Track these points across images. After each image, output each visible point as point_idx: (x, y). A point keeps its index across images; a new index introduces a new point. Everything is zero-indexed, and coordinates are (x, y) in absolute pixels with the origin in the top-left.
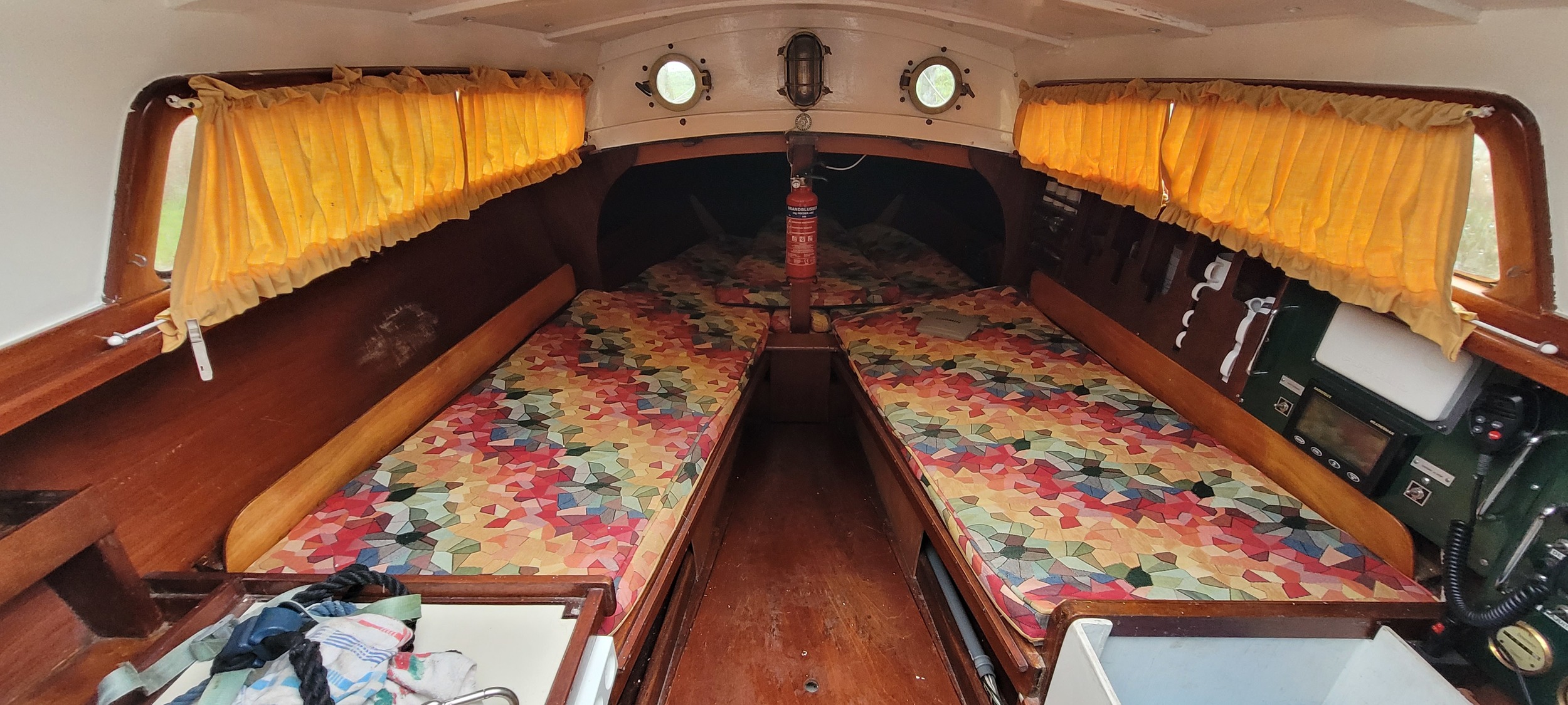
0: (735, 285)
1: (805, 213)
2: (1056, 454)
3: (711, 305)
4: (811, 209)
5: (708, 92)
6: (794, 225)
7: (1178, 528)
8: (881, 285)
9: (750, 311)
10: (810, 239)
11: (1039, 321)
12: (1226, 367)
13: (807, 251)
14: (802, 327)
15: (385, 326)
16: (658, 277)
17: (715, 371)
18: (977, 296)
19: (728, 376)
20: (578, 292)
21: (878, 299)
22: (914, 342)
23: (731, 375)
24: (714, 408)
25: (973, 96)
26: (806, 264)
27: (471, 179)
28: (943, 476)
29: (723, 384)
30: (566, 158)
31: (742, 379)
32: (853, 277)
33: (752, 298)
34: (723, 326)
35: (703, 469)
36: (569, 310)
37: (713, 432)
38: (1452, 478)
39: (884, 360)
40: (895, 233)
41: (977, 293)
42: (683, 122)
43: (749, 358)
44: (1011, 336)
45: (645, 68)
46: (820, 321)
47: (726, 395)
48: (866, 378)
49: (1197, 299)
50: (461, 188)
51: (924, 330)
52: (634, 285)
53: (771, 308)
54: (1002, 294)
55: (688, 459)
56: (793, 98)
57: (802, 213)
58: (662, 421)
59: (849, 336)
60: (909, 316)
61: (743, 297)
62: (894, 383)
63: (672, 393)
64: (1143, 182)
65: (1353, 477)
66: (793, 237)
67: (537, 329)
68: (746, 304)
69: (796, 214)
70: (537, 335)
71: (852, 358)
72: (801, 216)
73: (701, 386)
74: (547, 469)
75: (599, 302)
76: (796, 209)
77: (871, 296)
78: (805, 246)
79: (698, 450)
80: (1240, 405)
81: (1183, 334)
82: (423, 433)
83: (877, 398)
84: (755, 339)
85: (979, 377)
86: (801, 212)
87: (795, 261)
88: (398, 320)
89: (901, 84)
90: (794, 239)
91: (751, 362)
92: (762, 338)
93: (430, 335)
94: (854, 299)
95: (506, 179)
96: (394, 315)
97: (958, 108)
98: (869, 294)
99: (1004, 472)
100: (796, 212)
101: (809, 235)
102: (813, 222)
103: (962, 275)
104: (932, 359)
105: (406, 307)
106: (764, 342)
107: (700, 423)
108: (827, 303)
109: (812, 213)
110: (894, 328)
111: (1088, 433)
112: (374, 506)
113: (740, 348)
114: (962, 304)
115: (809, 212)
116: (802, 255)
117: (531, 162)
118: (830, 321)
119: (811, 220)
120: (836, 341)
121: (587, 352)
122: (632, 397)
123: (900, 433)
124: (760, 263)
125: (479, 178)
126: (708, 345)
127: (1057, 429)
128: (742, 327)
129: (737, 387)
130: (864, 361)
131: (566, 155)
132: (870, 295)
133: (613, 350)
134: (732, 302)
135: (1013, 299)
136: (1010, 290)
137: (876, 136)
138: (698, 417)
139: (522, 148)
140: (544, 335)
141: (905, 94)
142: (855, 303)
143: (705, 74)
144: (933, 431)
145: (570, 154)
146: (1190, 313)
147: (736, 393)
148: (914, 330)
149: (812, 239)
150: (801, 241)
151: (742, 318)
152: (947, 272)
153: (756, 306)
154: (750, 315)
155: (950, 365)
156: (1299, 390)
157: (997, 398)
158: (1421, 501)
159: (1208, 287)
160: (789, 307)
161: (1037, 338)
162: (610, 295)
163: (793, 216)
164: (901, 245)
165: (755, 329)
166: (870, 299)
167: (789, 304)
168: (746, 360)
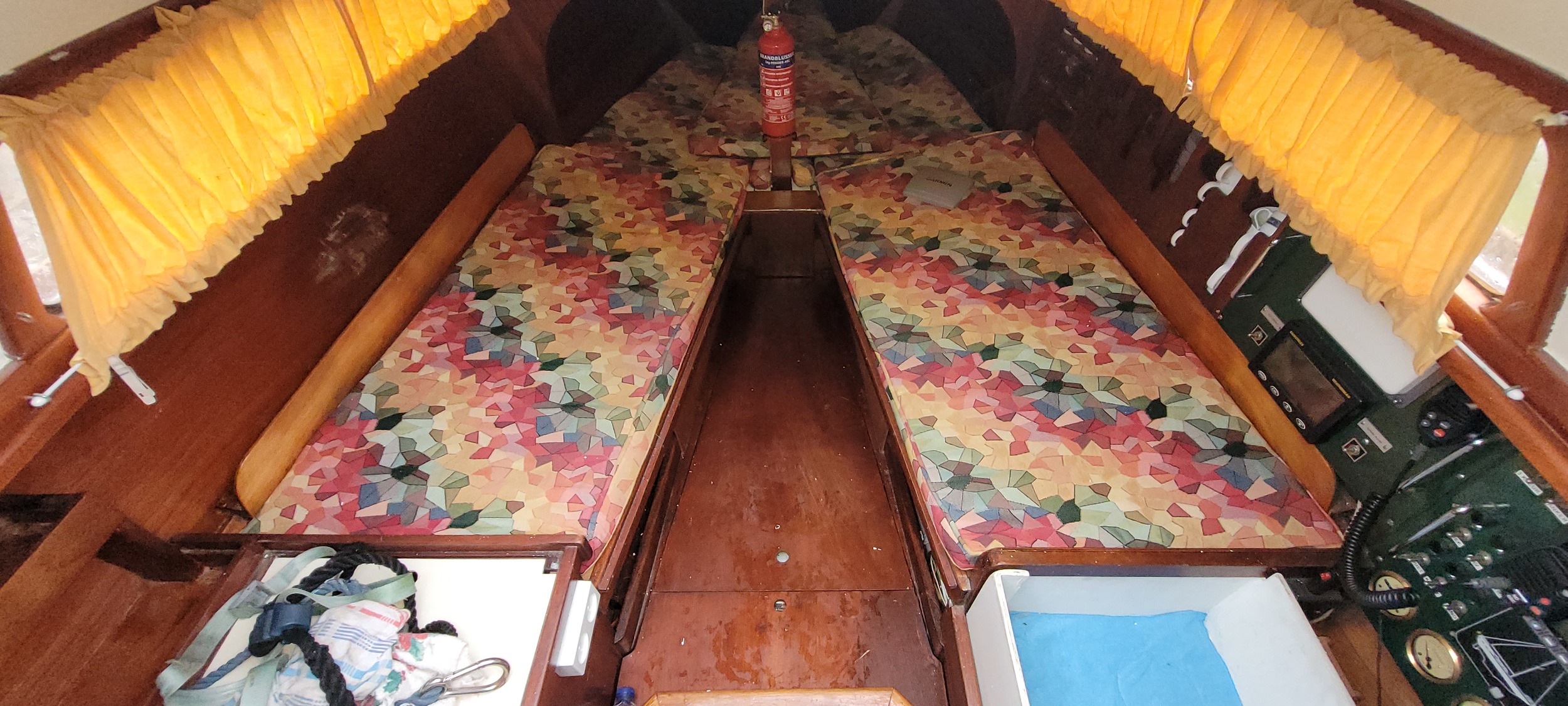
0: (711, 132)
1: (780, 63)
2: (1020, 364)
3: (685, 158)
4: (786, 57)
6: (767, 76)
7: (1119, 455)
8: (872, 128)
9: (726, 164)
10: (787, 92)
11: (1040, 181)
12: (1214, 281)
13: (784, 107)
14: (782, 183)
15: (331, 237)
16: (626, 116)
17: (688, 253)
18: (979, 143)
19: (701, 260)
20: (539, 147)
21: (867, 147)
22: (899, 210)
23: (705, 258)
24: (686, 303)
26: (783, 121)
27: (376, 77)
28: (907, 391)
29: (695, 271)
30: (490, 8)
31: (716, 263)
32: (842, 115)
33: (728, 148)
34: (697, 188)
35: (675, 378)
36: (531, 174)
37: (685, 334)
38: (1389, 446)
39: (865, 235)
40: (897, 40)
41: (977, 139)
43: (723, 232)
44: (1005, 201)
46: (803, 176)
47: (699, 285)
48: (844, 257)
49: (1203, 200)
50: (367, 92)
51: (913, 195)
52: (598, 130)
53: (750, 160)
54: (1005, 142)
55: (659, 372)
57: (776, 63)
58: (632, 322)
59: (833, 198)
60: (899, 171)
61: (719, 148)
62: (871, 266)
63: (644, 285)
64: (1168, 61)
65: (1301, 423)
66: (767, 90)
67: (497, 205)
68: (723, 155)
69: (769, 63)
70: (498, 212)
71: (833, 229)
72: (775, 67)
73: (673, 274)
74: (523, 388)
75: (562, 161)
76: (769, 58)
77: (860, 144)
78: (780, 100)
79: (670, 359)
80: (1218, 320)
81: (1179, 233)
82: (399, 345)
83: (853, 285)
84: (731, 205)
85: (961, 261)
86: (775, 61)
87: (770, 117)
88: (343, 228)
90: (769, 92)
91: (726, 238)
92: (738, 203)
93: (383, 234)
94: (840, 148)
95: (418, 61)
96: (339, 222)
98: (857, 142)
99: (967, 386)
100: (768, 61)
101: (785, 88)
102: (789, 72)
103: (966, 106)
104: (916, 235)
105: (349, 210)
106: (741, 206)
107: (672, 324)
108: (810, 152)
109: (788, 61)
110: (879, 190)
111: (1059, 336)
112: (365, 435)
113: (715, 220)
114: (959, 154)
115: (784, 60)
116: (778, 111)
117: (446, 29)
118: (814, 174)
119: (786, 71)
120: (819, 203)
121: (553, 232)
122: (603, 291)
123: (871, 335)
125: (386, 71)
126: (680, 217)
127: (1030, 333)
128: (717, 188)
129: (711, 274)
130: (844, 235)
132: (858, 142)
133: (580, 229)
134: (706, 153)
135: (1015, 148)
136: (1014, 136)
138: (669, 315)
139: (430, 21)
140: (505, 211)
142: (841, 152)
144: (904, 333)
146: (1192, 212)
147: (710, 279)
148: (902, 194)
149: (789, 92)
150: (776, 95)
151: (718, 174)
152: (949, 102)
153: (734, 156)
154: (728, 171)
155: (933, 244)
156: (1278, 325)
157: (975, 290)
158: (1355, 457)
159: (1216, 188)
160: (769, 158)
161: (1033, 205)
162: (573, 150)
163: (767, 66)
164: (901, 61)
165: (731, 191)
166: (858, 147)
167: (769, 155)
168: (721, 236)
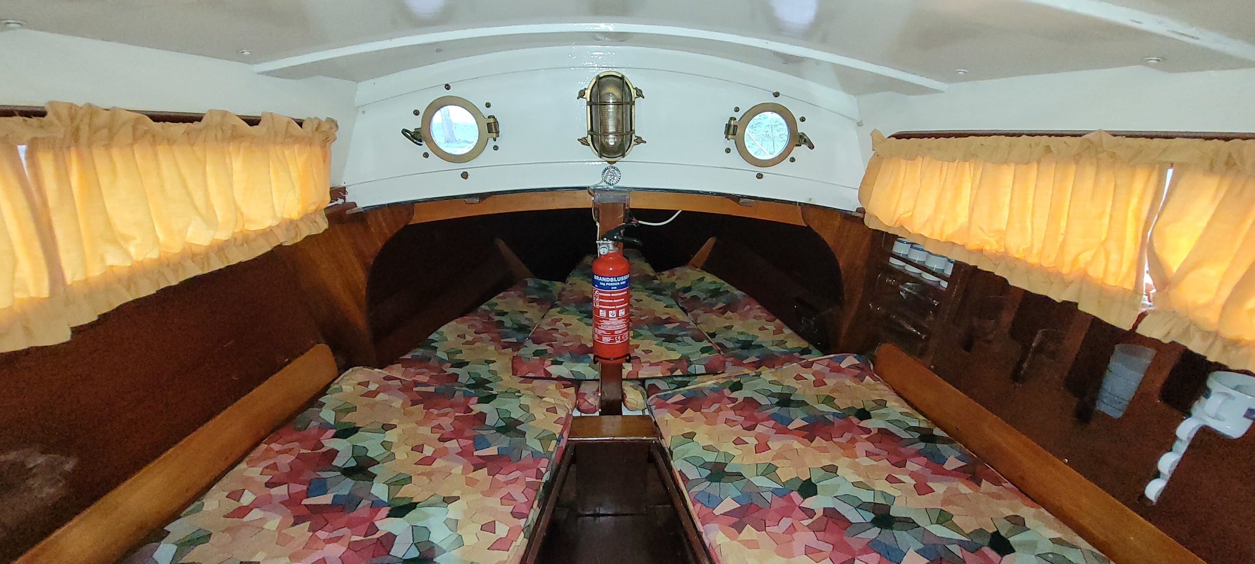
0: (536, 353)
1: (616, 284)
3: (508, 380)
4: (622, 278)
5: (495, 140)
6: (601, 297)
8: (702, 351)
9: (552, 386)
10: (622, 313)
11: (896, 407)
13: (618, 327)
14: (612, 407)
16: (452, 338)
17: (494, 503)
18: (816, 367)
19: (512, 513)
20: (343, 369)
21: (701, 369)
22: (752, 440)
23: (516, 510)
25: (811, 147)
26: (617, 342)
29: (502, 531)
30: (298, 224)
31: (531, 515)
32: (670, 338)
33: (555, 370)
34: (516, 414)
36: (322, 400)
39: (718, 473)
40: (709, 278)
41: (813, 362)
42: (465, 175)
43: (543, 470)
44: (870, 430)
45: (416, 113)
46: (634, 398)
48: (698, 505)
49: (1187, 440)
50: (46, 294)
51: (761, 421)
52: (419, 352)
53: (576, 382)
54: (844, 365)
56: (598, 149)
57: (611, 284)
59: (670, 425)
60: (739, 395)
61: (545, 370)
62: (736, 521)
63: (427, 556)
66: (601, 311)
67: (263, 439)
68: (548, 377)
69: (604, 284)
70: (263, 446)
71: (677, 465)
72: (610, 288)
73: (472, 535)
75: (366, 384)
76: (604, 279)
77: (693, 366)
78: (615, 321)
81: (1157, 483)
84: (555, 434)
86: (610, 282)
87: (604, 338)
89: (727, 132)
90: (602, 313)
91: (546, 477)
92: (563, 431)
93: (55, 488)
94: (672, 370)
97: (793, 160)
98: (690, 363)
100: (604, 282)
101: (620, 308)
102: (624, 293)
103: (787, 331)
106: (565, 435)
108: (641, 374)
109: (624, 283)
110: (723, 416)
113: (534, 453)
114: (799, 378)
115: (620, 282)
116: (612, 332)
117: (225, 235)
118: (646, 397)
119: (622, 291)
120: (655, 429)
121: (324, 475)
124: (566, 318)
126: (492, 450)
128: (539, 414)
129: (522, 534)
130: (692, 473)
131: (302, 219)
132: (691, 365)
133: (362, 468)
134: (530, 375)
135: (857, 372)
136: (851, 360)
137: (698, 192)
140: (273, 446)
141: (731, 144)
142: (674, 374)
143: (492, 120)
145: (307, 217)
146: (1174, 456)
147: (521, 542)
148: (750, 420)
149: (624, 313)
150: (610, 316)
151: (541, 398)
152: (771, 327)
153: (560, 378)
154: (553, 395)
159: (1208, 428)
160: (598, 380)
161: (905, 435)
162: (385, 372)
163: (600, 287)
164: (716, 293)
165: (556, 417)
166: (691, 369)
167: (598, 377)
168: (539, 475)
